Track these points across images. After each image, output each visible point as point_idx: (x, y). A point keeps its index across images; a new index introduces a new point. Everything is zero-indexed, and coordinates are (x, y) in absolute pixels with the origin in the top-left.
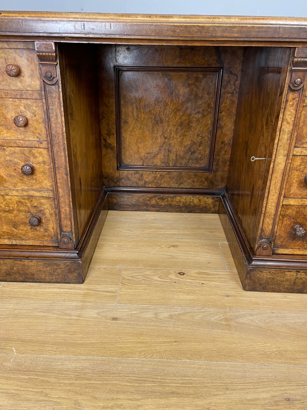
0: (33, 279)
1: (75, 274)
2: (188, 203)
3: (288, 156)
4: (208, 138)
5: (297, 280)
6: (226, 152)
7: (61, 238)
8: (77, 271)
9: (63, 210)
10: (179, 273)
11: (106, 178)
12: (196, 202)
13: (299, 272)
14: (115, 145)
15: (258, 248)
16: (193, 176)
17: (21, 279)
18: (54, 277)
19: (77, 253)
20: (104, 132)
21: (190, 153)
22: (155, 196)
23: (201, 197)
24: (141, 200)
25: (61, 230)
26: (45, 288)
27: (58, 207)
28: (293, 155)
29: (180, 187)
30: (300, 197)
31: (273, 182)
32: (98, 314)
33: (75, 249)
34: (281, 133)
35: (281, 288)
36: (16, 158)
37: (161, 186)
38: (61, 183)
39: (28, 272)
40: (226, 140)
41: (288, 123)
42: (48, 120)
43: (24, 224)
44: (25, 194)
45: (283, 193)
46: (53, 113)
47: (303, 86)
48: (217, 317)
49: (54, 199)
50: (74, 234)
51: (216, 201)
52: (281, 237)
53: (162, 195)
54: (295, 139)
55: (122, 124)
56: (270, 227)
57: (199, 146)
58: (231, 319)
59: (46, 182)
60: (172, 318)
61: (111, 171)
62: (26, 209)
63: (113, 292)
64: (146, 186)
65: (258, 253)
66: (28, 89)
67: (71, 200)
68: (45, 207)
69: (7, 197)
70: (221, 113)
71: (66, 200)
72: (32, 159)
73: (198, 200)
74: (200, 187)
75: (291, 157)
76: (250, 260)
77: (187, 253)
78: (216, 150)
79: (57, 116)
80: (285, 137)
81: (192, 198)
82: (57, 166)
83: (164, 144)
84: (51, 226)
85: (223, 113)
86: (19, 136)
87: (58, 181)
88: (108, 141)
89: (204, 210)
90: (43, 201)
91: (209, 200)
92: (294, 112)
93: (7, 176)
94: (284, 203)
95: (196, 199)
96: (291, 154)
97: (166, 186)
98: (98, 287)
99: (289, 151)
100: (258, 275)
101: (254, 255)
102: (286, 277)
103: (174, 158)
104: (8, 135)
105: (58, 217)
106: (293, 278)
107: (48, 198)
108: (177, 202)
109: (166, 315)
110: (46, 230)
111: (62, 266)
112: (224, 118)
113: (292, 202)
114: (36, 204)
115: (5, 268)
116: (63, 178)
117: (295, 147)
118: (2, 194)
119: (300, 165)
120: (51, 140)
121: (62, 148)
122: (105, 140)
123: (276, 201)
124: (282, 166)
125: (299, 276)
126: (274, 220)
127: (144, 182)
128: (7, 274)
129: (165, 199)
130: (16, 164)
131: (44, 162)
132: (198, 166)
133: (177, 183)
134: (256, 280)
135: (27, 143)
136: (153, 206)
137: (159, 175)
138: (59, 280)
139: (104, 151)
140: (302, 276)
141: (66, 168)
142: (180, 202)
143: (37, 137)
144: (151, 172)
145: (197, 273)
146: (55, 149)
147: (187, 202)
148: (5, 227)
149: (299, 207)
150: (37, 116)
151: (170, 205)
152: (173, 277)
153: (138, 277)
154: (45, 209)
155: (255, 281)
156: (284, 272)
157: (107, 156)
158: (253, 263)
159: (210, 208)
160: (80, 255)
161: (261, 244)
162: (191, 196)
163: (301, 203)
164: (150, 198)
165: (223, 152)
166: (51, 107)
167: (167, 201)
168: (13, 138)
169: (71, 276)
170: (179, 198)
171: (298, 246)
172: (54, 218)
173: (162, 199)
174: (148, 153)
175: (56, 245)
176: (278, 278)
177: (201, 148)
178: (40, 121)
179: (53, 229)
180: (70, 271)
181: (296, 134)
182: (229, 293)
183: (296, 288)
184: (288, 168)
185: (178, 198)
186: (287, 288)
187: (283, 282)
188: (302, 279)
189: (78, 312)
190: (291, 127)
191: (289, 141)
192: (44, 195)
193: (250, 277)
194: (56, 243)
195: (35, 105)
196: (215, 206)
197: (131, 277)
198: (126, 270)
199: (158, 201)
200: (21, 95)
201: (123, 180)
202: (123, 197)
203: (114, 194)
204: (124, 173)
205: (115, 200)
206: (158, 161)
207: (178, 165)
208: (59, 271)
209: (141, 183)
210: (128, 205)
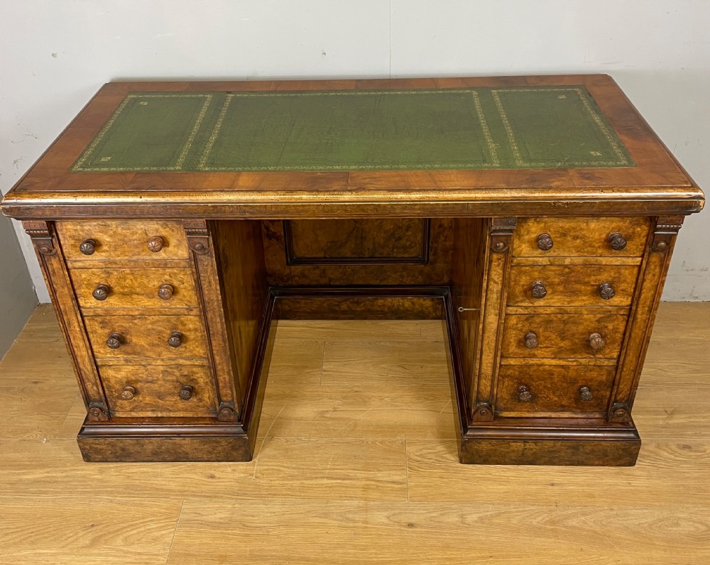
0: (187, 458)
1: (241, 452)
2: (396, 306)
3: (500, 315)
5: (526, 451)
6: (446, 237)
7: (221, 410)
8: (243, 448)
9: (221, 379)
11: (271, 276)
12: (407, 305)
13: (528, 442)
14: (282, 233)
15: (474, 412)
16: (401, 270)
17: (172, 458)
18: (214, 455)
19: (242, 427)
21: (394, 240)
22: (347, 300)
23: (415, 299)
24: (325, 305)
25: (220, 400)
27: (215, 375)
28: (506, 314)
29: (382, 283)
30: (522, 356)
31: (485, 342)
33: (239, 421)
34: (489, 292)
35: (507, 460)
36: (160, 326)
37: (354, 283)
38: (218, 350)
39: (180, 451)
40: (445, 222)
41: (495, 282)
42: (199, 288)
43: (172, 394)
44: (173, 363)
45: (499, 354)
46: (205, 280)
47: (508, 248)
49: (209, 367)
50: (236, 405)
51: (437, 303)
52: (505, 399)
53: (356, 298)
54: (505, 300)
56: (489, 389)
57: (407, 230)
59: (198, 349)
61: (278, 267)
62: (174, 378)
64: (332, 284)
65: (475, 417)
66: (173, 258)
67: (231, 368)
68: (199, 375)
69: (149, 367)
71: (225, 368)
72: (180, 327)
73: (410, 303)
75: (503, 317)
76: (466, 429)
78: (431, 235)
79: (210, 282)
80: (494, 297)
81: (402, 300)
82: (211, 332)
83: (354, 229)
84: (207, 396)
86: (164, 304)
87: (214, 348)
88: (271, 229)
89: (421, 315)
90: (195, 369)
91: (427, 303)
92: (501, 272)
93: (149, 345)
94: (503, 363)
95: (408, 301)
96: (504, 315)
99: (500, 310)
100: (476, 447)
101: (472, 420)
102: (512, 448)
103: (371, 247)
104: (150, 303)
105: (215, 387)
106: (521, 449)
107: (202, 366)
108: (380, 306)
110: (200, 400)
111: (224, 443)
113: (512, 362)
114: (186, 373)
115: (151, 447)
116: (220, 345)
117: (507, 306)
118: (143, 363)
119: (517, 324)
120: (204, 307)
121: (217, 314)
122: (267, 229)
123: (492, 361)
124: (494, 326)
125: (527, 446)
126: (492, 381)
127: (327, 279)
128: (154, 454)
129: (361, 303)
130: (160, 332)
131: (196, 330)
132: (406, 256)
133: (377, 280)
134: (475, 453)
135: (174, 311)
136: (344, 312)
137: (349, 270)
138: (220, 459)
139: (266, 242)
140: (531, 447)
141: (223, 335)
142: (384, 306)
143: (186, 304)
144: (337, 267)
146: (209, 315)
147: (393, 306)
148: (147, 399)
149: (521, 366)
150: (185, 284)
151: (369, 311)
154: (198, 378)
155: (473, 454)
156: (508, 443)
157: (270, 249)
158: (468, 432)
159: (429, 313)
160: (245, 429)
161: (478, 408)
162: (399, 298)
163: (524, 363)
164: (339, 302)
166: (202, 275)
167: (364, 306)
168: (157, 306)
169: (235, 454)
170: (382, 301)
171: (526, 408)
172: (209, 387)
173: (358, 303)
174: (331, 242)
175: (214, 416)
176: (502, 449)
177: (410, 233)
178: (189, 288)
179: (209, 398)
180: (234, 448)
181: (506, 294)
183: (525, 460)
184: (502, 328)
185: (380, 302)
186: (515, 460)
187: (509, 453)
188: (531, 449)
190: (500, 286)
191: (499, 301)
192: (197, 364)
193: (466, 448)
194: (213, 413)
195: (182, 273)
196: (435, 310)
199: (351, 305)
200: (166, 264)
201: (297, 278)
202: (298, 302)
203: (285, 299)
204: (297, 269)
205: (286, 306)
206: (346, 252)
207: (377, 255)
208: (220, 449)
209: (324, 281)
210: (307, 312)
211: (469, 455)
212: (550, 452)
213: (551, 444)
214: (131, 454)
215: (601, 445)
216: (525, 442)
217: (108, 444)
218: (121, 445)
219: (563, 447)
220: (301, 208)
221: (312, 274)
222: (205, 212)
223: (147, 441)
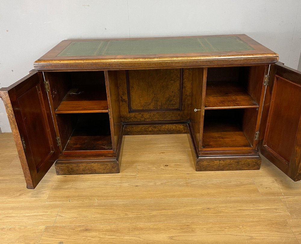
0: (96, 172)
1: (116, 169)
2: (170, 129)
4: (178, 93)
5: (220, 164)
6: (188, 100)
8: (117, 167)
10: (166, 166)
11: (123, 118)
12: (174, 128)
13: (221, 161)
14: (127, 100)
16: (171, 114)
17: (90, 173)
18: (106, 171)
19: (116, 159)
20: (121, 93)
21: (169, 101)
22: (151, 126)
23: (177, 125)
24: (143, 129)
26: (102, 176)
29: (164, 120)
32: (129, 184)
33: (115, 156)
35: (213, 169)
37: (154, 120)
39: (93, 169)
40: (188, 93)
48: (183, 182)
51: (185, 127)
53: (155, 125)
55: (131, 88)
57: (174, 97)
58: (189, 183)
60: (162, 184)
61: (126, 114)
63: (134, 176)
64: (146, 121)
70: (184, 80)
73: (175, 127)
74: (176, 119)
76: (198, 157)
77: (170, 156)
78: (183, 99)
81: (172, 126)
83: (154, 97)
85: (185, 80)
88: (123, 98)
89: (179, 132)
91: (181, 127)
97: (157, 120)
98: (127, 174)
100: (202, 163)
102: (215, 163)
103: (160, 104)
106: (218, 163)
108: (163, 128)
109: (160, 183)
111: (109, 165)
112: (186, 83)
115: (82, 168)
122: (121, 97)
125: (221, 162)
127: (144, 119)
128: (83, 171)
129: (156, 127)
132: (173, 108)
133: (162, 118)
134: (201, 166)
136: (150, 131)
137: (152, 114)
138: (108, 172)
139: (121, 103)
140: (222, 163)
142: (165, 128)
144: (148, 113)
145: (174, 165)
147: (169, 128)
151: (160, 130)
152: (162, 167)
153: (145, 168)
156: (214, 161)
157: (123, 106)
158: (199, 158)
159: (182, 131)
164: (148, 127)
165: (187, 100)
167: (158, 128)
169: (113, 170)
173: (155, 127)
174: (146, 103)
176: (211, 164)
177: (175, 99)
180: (113, 167)
182: (189, 173)
183: (220, 168)
185: (164, 126)
186: (216, 169)
187: (214, 166)
188: (222, 164)
189: (120, 185)
193: (198, 164)
196: (184, 129)
197: (142, 169)
198: (139, 166)
199: (153, 129)
201: (132, 118)
202: (133, 128)
203: (128, 126)
204: (133, 114)
205: (128, 129)
206: (151, 107)
207: (163, 108)
208: (108, 168)
209: (143, 119)
210: (136, 132)
211: (200, 167)
212: (229, 164)
213: (229, 161)
214: (75, 171)
215: (247, 161)
216: (220, 160)
217: (66, 166)
218: (71, 167)
219: (233, 162)
220: (140, 64)
221: (138, 117)
222: (106, 66)
223: (81, 165)
